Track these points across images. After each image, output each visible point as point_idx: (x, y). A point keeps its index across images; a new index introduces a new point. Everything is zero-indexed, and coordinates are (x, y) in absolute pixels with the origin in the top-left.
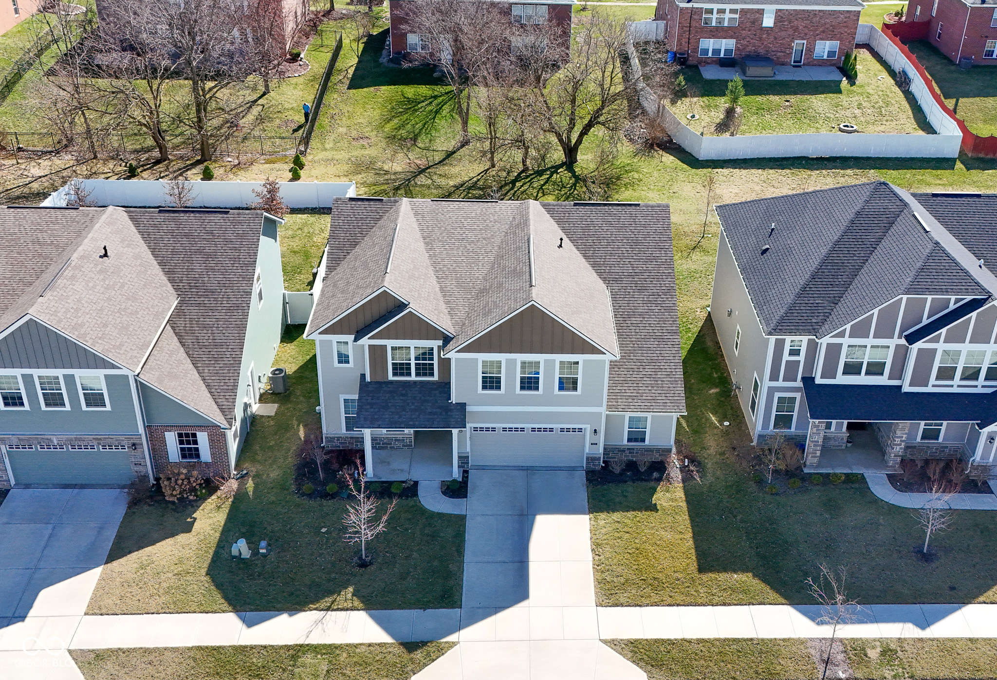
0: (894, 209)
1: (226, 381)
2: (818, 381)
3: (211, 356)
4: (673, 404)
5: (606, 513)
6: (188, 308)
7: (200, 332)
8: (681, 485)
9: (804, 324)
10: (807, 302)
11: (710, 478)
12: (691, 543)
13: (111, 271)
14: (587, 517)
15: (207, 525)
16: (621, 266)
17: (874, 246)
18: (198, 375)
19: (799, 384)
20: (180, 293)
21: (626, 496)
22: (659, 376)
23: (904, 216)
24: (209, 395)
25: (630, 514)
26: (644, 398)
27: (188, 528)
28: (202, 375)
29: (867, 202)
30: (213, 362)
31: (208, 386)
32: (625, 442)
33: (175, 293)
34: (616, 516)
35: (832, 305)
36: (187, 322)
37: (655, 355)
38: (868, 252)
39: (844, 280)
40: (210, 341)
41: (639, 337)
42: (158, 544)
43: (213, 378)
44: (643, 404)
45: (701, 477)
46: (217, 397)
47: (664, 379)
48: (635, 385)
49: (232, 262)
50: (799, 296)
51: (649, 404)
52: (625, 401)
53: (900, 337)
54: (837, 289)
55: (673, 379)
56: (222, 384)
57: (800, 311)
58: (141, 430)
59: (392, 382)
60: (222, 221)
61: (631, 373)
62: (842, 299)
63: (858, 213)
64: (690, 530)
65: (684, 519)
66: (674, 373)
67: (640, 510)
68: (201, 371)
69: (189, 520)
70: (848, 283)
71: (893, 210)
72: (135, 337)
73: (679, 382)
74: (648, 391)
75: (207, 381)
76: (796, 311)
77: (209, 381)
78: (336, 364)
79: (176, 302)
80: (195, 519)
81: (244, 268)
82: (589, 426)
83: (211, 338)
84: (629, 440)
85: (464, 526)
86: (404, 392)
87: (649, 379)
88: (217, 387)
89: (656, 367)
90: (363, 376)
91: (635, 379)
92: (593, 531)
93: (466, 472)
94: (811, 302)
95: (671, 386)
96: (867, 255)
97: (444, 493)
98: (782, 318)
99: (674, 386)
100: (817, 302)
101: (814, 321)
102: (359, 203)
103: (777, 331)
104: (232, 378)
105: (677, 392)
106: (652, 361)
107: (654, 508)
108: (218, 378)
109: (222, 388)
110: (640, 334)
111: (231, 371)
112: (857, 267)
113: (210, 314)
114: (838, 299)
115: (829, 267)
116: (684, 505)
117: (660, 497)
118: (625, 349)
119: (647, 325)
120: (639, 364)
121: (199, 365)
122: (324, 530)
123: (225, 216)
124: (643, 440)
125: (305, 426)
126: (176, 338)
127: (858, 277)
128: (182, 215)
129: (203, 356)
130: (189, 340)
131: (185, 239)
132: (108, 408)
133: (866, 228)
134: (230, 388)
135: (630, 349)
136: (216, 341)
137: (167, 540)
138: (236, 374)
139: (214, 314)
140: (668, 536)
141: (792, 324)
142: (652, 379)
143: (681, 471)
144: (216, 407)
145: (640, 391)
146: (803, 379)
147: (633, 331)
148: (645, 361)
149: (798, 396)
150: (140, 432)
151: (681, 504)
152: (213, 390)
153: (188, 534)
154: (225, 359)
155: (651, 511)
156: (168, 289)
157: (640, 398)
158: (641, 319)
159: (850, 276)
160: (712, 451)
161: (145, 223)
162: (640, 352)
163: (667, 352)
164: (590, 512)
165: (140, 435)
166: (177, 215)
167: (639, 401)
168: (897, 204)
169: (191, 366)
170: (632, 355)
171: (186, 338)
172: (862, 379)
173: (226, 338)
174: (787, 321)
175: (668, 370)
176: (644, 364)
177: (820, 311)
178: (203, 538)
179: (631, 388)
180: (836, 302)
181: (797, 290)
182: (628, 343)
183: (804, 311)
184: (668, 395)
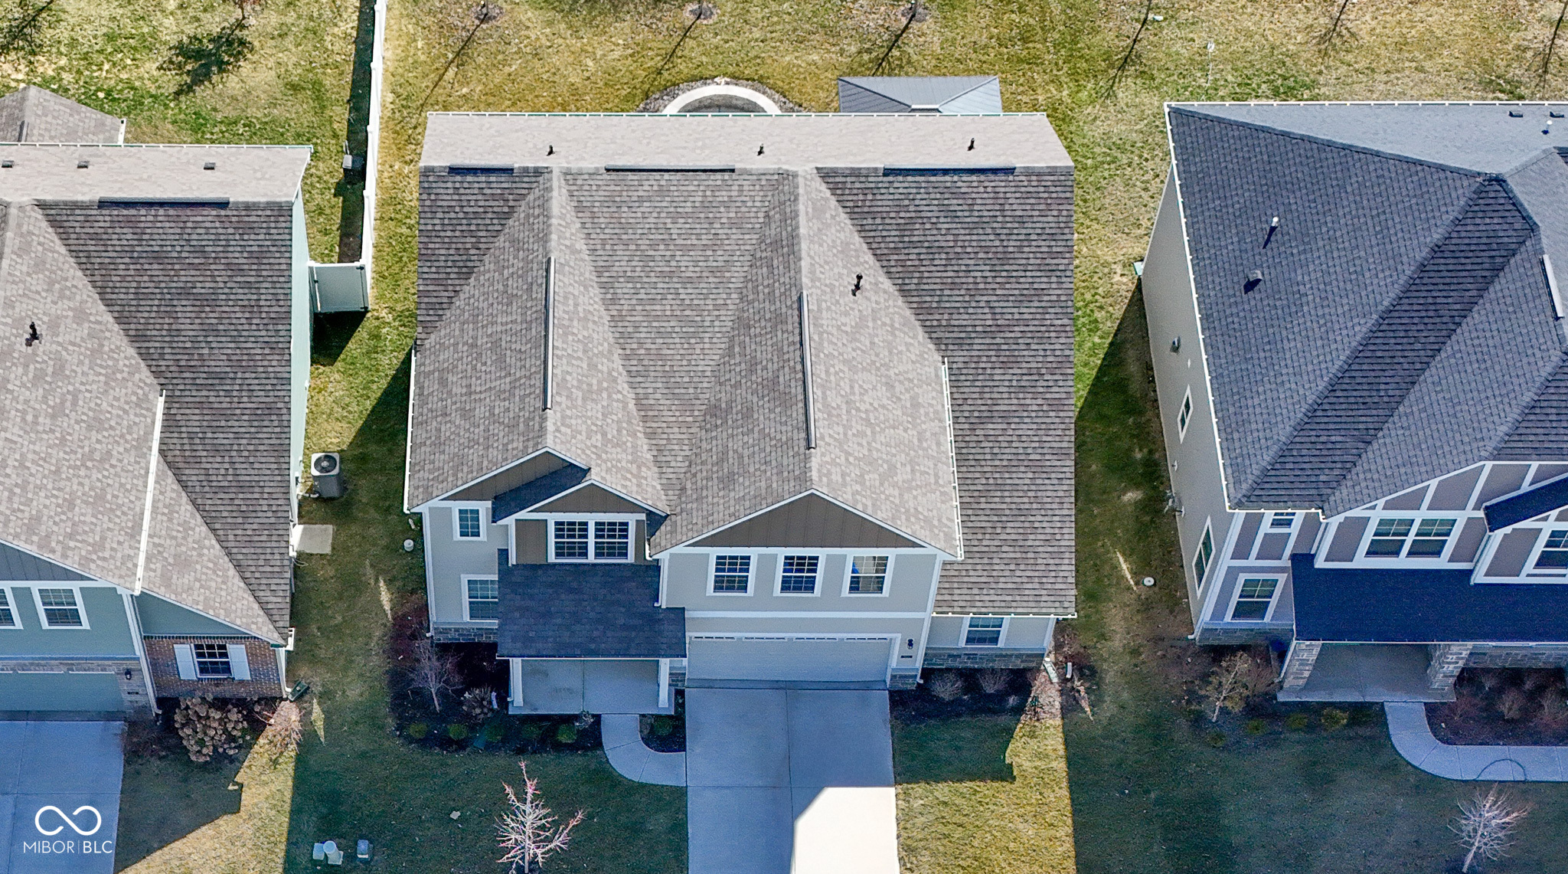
0: (1508, 238)
1: (268, 556)
2: (1320, 563)
3: (235, 508)
4: (1052, 598)
5: (923, 784)
6: (182, 411)
7: (210, 460)
8: (1058, 721)
9: (1303, 485)
10: (1313, 439)
11: (1109, 708)
12: (1068, 846)
13: (50, 370)
14: (891, 791)
15: (262, 798)
16: (971, 311)
17: (1457, 320)
18: (218, 546)
19: (1285, 562)
20: (163, 381)
21: (958, 749)
22: (1030, 543)
23: (1525, 256)
24: (242, 585)
25: (966, 786)
26: (1001, 586)
27: (232, 805)
28: (225, 544)
29: (1457, 222)
30: (240, 520)
31: (238, 566)
32: (962, 644)
33: (155, 381)
34: (942, 790)
35: (1361, 445)
36: (186, 441)
37: (1026, 500)
38: (1444, 333)
39: (1391, 393)
40: (230, 478)
41: (997, 463)
42: (190, 836)
43: (244, 551)
44: (1000, 598)
45: (1092, 705)
46: (255, 587)
47: (1040, 549)
48: (986, 561)
49: (247, 315)
50: (1300, 428)
51: (1009, 598)
52: (965, 591)
53: (1476, 508)
54: (1374, 412)
55: (1055, 549)
56: (261, 563)
57: (1300, 459)
58: (139, 649)
59: (555, 565)
60: (217, 225)
61: (980, 536)
62: (1380, 434)
63: (1437, 250)
64: (1069, 821)
65: (1060, 796)
66: (1058, 537)
67: (981, 777)
68: (223, 538)
69: (231, 788)
70: (1397, 399)
71: (1506, 240)
72: (118, 513)
73: (1067, 555)
74: (1007, 573)
75: (234, 557)
76: (1292, 459)
77: (240, 557)
78: (457, 536)
79: (162, 400)
80: (241, 786)
81: (271, 327)
82: (899, 636)
83: (231, 471)
84: (969, 640)
85: (683, 809)
86: (575, 585)
87: (1012, 549)
88: (253, 569)
89: (1027, 525)
90: (503, 553)
91: (986, 549)
92: (904, 819)
93: (680, 693)
94: (1322, 439)
95: (1051, 561)
96: (1442, 340)
97: (647, 741)
98: (1265, 472)
99: (1057, 561)
100: (1333, 439)
101: (1323, 478)
102: (469, 178)
103: (1253, 498)
104: (276, 551)
105: (1062, 574)
106: (1021, 513)
107: (1005, 774)
108: (252, 551)
109: (261, 569)
110: (999, 457)
111: (274, 538)
112: (1418, 366)
113: (223, 423)
114: (1372, 432)
115: (1365, 367)
116: (1060, 766)
117: (1020, 753)
118: (972, 488)
119: (1015, 438)
120: (995, 518)
121: (217, 526)
122: (455, 815)
123: (223, 213)
124: (995, 640)
125: (389, 582)
126: (170, 473)
127: (1417, 388)
128: (143, 212)
129: (222, 508)
130: (192, 475)
131: (156, 266)
132: (86, 625)
133: (1448, 280)
134: (277, 569)
135: (980, 488)
136: (241, 478)
137: (204, 828)
138: (283, 544)
139: (230, 424)
140: (1028, 831)
141: (1281, 485)
142: (1017, 549)
143: (1062, 692)
144: (256, 606)
145: (995, 573)
146: (1294, 557)
147: (987, 450)
148: (1007, 512)
149: (1282, 578)
150: (138, 653)
151: (1054, 764)
152: (248, 575)
153: (233, 817)
154: (260, 514)
155: (1003, 780)
156: (143, 378)
157: (994, 586)
158: (1005, 426)
159: (1404, 386)
160: (1117, 643)
161: (78, 230)
162: (999, 494)
163: (1049, 494)
164: (897, 783)
165: (138, 659)
166: (133, 212)
167: (992, 592)
168: (1517, 226)
169: (204, 528)
170: (983, 500)
171: (187, 472)
172: (1403, 562)
173: (256, 472)
174: (1273, 479)
175: (1048, 531)
176: (1004, 519)
177: (1337, 459)
178: (260, 824)
179: (979, 567)
180: (1368, 438)
181: (1300, 415)
182: (978, 475)
183: (1306, 459)
184: (1044, 580)
